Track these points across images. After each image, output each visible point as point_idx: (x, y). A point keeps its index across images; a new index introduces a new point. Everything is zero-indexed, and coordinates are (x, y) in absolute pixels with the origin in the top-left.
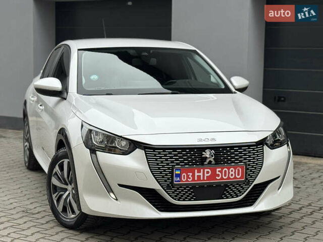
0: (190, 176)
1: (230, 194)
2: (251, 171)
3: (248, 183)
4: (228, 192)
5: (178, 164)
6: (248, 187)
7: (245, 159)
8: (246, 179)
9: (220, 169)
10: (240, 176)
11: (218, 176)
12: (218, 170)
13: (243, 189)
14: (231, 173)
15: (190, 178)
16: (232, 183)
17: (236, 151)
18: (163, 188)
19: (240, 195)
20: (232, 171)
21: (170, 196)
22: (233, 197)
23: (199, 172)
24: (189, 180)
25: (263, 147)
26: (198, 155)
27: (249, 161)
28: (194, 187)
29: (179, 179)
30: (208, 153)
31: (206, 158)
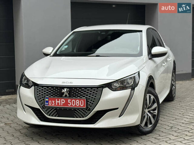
0: (53, 103)
1: (78, 115)
2: (90, 103)
3: (88, 109)
6: (90, 113)
7: (87, 95)
8: (87, 107)
9: (70, 100)
10: (83, 105)
11: (69, 104)
12: (69, 100)
13: (86, 113)
14: (78, 103)
15: (53, 104)
16: (78, 109)
17: (83, 90)
18: (41, 108)
19: (85, 117)
20: (78, 102)
21: (45, 113)
22: (80, 117)
23: (58, 100)
25: (103, 89)
26: (59, 91)
27: (90, 97)
28: (56, 109)
29: (47, 104)
30: (65, 90)
31: (64, 93)
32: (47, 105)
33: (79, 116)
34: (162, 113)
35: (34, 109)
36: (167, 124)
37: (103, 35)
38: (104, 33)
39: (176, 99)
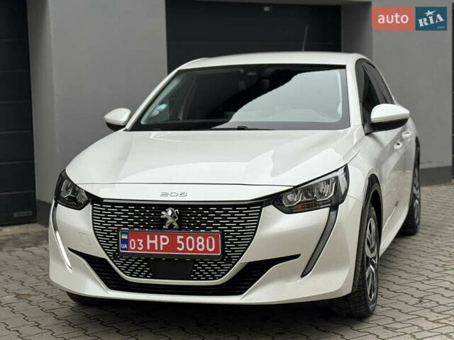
0: (140, 244)
1: (201, 273)
2: (232, 242)
3: (227, 259)
4: (198, 270)
5: (125, 226)
6: (232, 267)
7: (223, 225)
8: (224, 254)
9: (182, 237)
10: (213, 248)
11: (180, 246)
12: (179, 237)
13: (222, 268)
14: (201, 244)
15: (140, 247)
16: (202, 258)
17: (213, 212)
18: (110, 257)
19: (220, 278)
20: (200, 240)
21: (120, 268)
22: (207, 279)
23: (152, 238)
24: (139, 248)
25: (261, 209)
26: (154, 215)
27: (230, 228)
28: (147, 259)
29: (126, 246)
30: (170, 213)
31: (166, 219)
32: (125, 249)
33: (204, 276)
34: (395, 265)
35: (92, 260)
36: (409, 291)
37: (250, 77)
38: (254, 74)
39: (423, 231)
